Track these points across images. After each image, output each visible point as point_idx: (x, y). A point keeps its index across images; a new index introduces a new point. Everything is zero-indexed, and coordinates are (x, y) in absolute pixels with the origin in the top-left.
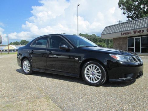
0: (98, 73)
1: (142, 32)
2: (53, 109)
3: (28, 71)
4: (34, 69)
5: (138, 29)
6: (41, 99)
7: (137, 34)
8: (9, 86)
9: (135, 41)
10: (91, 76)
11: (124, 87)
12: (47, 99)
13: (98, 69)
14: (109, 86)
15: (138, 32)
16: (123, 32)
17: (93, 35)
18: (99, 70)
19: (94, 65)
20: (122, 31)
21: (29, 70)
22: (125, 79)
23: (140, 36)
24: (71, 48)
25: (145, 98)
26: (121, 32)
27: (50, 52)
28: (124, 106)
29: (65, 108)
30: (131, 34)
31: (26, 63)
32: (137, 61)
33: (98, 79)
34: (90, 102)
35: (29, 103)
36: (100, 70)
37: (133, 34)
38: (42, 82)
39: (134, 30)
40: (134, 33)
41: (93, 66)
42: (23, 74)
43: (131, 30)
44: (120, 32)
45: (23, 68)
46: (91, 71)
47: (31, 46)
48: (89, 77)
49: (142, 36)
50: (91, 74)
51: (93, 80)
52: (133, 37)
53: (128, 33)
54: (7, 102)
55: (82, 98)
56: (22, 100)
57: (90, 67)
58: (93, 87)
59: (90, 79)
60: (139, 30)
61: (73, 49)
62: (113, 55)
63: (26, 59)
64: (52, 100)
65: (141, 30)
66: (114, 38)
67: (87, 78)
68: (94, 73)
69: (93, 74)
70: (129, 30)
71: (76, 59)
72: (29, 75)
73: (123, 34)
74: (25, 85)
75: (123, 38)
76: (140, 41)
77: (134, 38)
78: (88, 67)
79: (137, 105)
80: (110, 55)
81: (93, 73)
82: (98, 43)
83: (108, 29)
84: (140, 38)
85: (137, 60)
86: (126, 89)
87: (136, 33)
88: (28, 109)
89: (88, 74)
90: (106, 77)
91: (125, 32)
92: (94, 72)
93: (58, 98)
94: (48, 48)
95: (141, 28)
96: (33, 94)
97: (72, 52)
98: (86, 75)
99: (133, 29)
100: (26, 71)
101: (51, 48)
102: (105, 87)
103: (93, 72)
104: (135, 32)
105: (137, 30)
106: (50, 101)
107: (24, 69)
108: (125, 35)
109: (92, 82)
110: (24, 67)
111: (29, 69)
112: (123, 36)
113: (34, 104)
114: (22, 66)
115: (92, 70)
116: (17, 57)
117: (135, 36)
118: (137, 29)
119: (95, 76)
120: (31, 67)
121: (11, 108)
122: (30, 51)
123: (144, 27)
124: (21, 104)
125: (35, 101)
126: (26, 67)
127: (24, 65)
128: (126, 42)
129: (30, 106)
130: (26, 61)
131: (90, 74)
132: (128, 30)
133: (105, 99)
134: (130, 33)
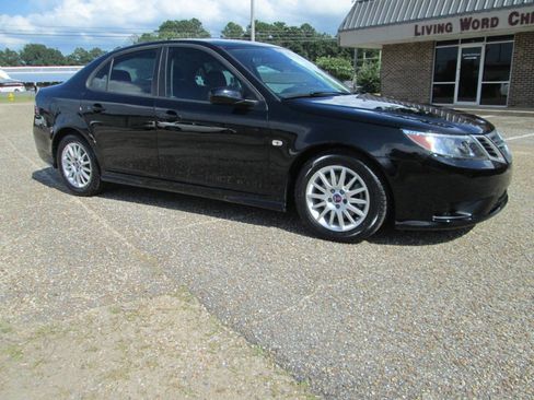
0: (357, 196)
1: (493, 26)
2: (216, 337)
3: (86, 183)
4: (107, 177)
5: (478, 12)
6: (162, 299)
7: (470, 33)
8: (27, 248)
9: (462, 58)
10: (330, 206)
11: (443, 244)
12: (181, 298)
13: (357, 181)
14: (392, 242)
15: (476, 25)
16: (420, 25)
17: (302, 27)
18: (361, 186)
19: (344, 170)
20: (417, 20)
21: (88, 178)
22: (448, 219)
23: (480, 40)
24: (256, 98)
25: (522, 289)
26: (413, 25)
27: (169, 112)
28: (458, 320)
29: (259, 336)
30: (451, 30)
31: (72, 151)
32: (494, 155)
33: (355, 216)
34: (340, 307)
35: (121, 315)
36: (365, 188)
37: (457, 33)
38: (147, 227)
39: (463, 17)
40: (463, 29)
41: (338, 173)
42: (65, 191)
43: (453, 15)
44: (410, 21)
45: (62, 170)
46: (333, 191)
47: (87, 85)
48: (321, 209)
49: (489, 39)
50: (330, 200)
51: (336, 221)
52: (456, 42)
53: (441, 28)
54: (38, 316)
55: (307, 292)
56: (91, 305)
57: (328, 175)
58: (336, 245)
59: (327, 216)
60: (480, 17)
61: (262, 104)
62: (418, 134)
63: (71, 136)
64: (201, 302)
65: (490, 16)
66: (388, 45)
67: (315, 214)
68: (343, 197)
69: (338, 201)
70: (444, 17)
71: (274, 143)
72: (91, 196)
73: (420, 30)
74: (84, 239)
75: (419, 44)
76: (479, 57)
77: (461, 46)
78: (320, 173)
79: (498, 314)
80: (406, 132)
81: (337, 196)
82: (323, 60)
83: (365, 7)
84: (480, 48)
85: (497, 151)
86: (450, 252)
87: (468, 29)
88: (122, 341)
89: (317, 201)
90: (385, 213)
91: (429, 23)
92: (342, 192)
93: (221, 293)
94: (161, 98)
95: (488, 10)
96: (124, 278)
97: (260, 114)
98: (310, 205)
99: (461, 14)
100: (74, 184)
101: (172, 98)
102: (379, 246)
103: (338, 192)
104: (465, 25)
105: (475, 17)
106: (197, 306)
107: (67, 173)
108: (429, 32)
109: (333, 227)
110: (65, 167)
111: (88, 173)
112: (420, 39)
113: (138, 319)
114: (57, 164)
115: (334, 186)
116: (35, 125)
117: (465, 41)
118: (474, 12)
119: (343, 207)
120: (97, 166)
121: (58, 338)
122: (89, 105)
123: (499, 5)
124: (90, 320)
125: (141, 306)
126: (74, 168)
127: (64, 158)
128: (430, 61)
129: (129, 329)
130: (74, 144)
131: (326, 199)
132: (440, 17)
133: (390, 294)
134: (449, 27)
